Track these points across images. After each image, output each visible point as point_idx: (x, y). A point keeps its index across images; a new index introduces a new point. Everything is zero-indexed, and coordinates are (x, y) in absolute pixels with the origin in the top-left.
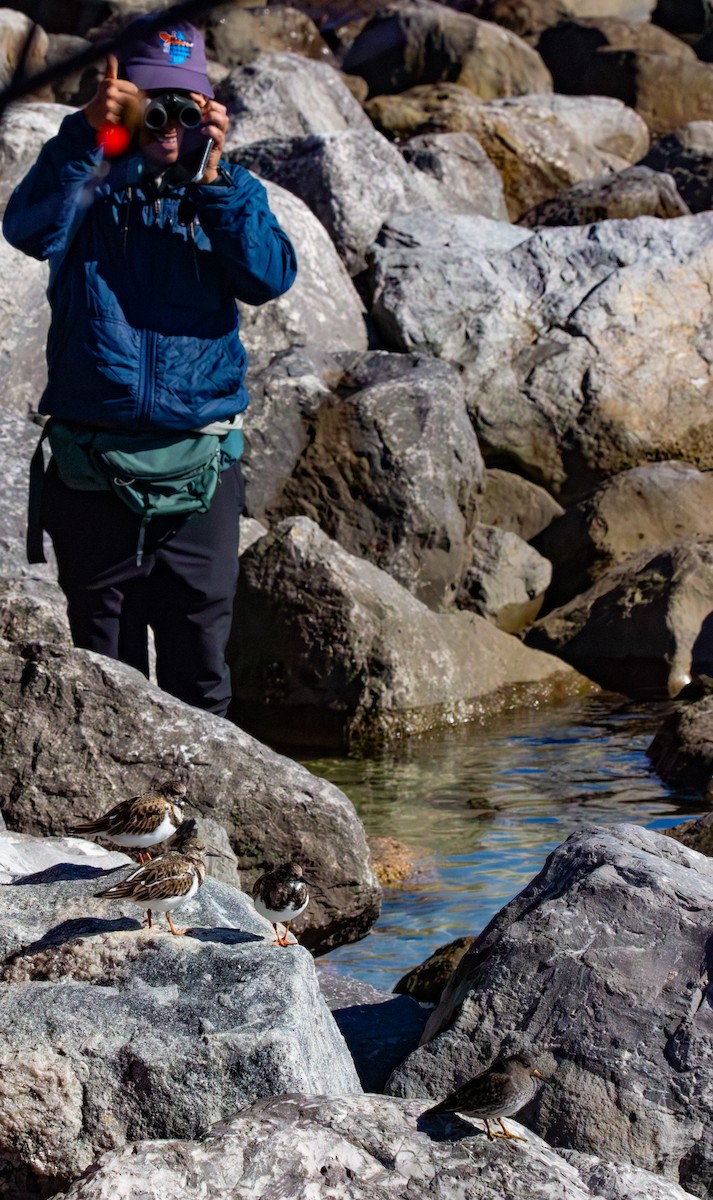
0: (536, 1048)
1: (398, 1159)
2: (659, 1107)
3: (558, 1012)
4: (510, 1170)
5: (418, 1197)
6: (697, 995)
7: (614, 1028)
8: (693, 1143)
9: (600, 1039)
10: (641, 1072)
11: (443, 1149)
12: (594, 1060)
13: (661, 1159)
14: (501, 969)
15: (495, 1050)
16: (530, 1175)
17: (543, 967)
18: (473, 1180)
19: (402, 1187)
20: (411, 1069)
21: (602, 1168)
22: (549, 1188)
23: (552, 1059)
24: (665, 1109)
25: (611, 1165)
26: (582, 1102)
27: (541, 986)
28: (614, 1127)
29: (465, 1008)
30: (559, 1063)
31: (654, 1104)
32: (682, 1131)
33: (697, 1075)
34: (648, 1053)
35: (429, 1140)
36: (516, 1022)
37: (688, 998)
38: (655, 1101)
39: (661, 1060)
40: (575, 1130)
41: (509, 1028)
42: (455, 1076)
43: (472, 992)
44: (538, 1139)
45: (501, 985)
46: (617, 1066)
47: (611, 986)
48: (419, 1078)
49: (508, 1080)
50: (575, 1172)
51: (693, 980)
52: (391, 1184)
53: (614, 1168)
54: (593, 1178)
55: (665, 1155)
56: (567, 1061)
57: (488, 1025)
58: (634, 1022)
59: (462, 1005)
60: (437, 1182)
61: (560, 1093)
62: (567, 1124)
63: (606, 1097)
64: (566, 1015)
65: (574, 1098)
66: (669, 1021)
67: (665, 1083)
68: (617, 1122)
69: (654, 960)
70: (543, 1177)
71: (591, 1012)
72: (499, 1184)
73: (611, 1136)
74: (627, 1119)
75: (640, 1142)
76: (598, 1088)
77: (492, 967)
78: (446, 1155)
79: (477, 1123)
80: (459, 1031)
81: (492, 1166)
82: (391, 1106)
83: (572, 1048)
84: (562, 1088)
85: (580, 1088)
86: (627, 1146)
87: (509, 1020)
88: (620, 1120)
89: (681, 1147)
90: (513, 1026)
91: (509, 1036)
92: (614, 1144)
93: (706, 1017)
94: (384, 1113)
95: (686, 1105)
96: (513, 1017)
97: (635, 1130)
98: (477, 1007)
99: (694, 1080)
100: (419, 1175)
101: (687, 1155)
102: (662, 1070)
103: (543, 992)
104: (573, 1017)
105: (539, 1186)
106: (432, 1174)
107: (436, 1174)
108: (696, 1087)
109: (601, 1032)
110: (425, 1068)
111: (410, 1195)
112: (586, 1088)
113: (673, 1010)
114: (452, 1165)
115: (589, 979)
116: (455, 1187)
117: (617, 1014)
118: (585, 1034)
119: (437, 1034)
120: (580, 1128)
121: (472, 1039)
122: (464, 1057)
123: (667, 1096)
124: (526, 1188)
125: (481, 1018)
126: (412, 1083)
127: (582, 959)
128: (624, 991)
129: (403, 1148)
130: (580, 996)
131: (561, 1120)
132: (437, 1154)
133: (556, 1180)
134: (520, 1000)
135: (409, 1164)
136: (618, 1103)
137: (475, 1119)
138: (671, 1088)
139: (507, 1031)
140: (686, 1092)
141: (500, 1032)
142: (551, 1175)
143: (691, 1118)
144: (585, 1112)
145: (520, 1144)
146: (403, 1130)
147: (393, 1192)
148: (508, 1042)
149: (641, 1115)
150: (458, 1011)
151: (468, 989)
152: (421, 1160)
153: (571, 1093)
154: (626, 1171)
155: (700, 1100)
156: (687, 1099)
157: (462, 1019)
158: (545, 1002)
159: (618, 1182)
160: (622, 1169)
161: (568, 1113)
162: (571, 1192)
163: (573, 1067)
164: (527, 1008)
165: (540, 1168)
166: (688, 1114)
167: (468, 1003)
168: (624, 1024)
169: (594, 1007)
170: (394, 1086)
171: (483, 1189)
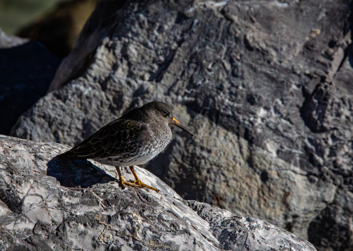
0: (170, 101)
1: (26, 202)
2: (292, 167)
3: (193, 65)
4: (140, 220)
5: (43, 242)
6: (339, 54)
7: (251, 84)
8: (323, 206)
9: (236, 95)
10: (276, 131)
11: (72, 195)
12: (228, 116)
13: (290, 220)
14: (138, 18)
15: (127, 100)
16: (160, 226)
17: (181, 18)
18: (101, 228)
19: (28, 231)
20: (39, 116)
21: (235, 221)
22: (179, 240)
23: (185, 112)
24: (298, 169)
25: (243, 220)
26: (213, 158)
27: (179, 38)
28: (244, 186)
29: (99, 56)
30: (192, 117)
31: (287, 164)
32: (313, 192)
33: (333, 137)
34: (284, 112)
35: (58, 185)
36: (150, 72)
37: (330, 57)
38: (288, 161)
39: (297, 119)
40: (204, 186)
41: (142, 78)
42: (84, 124)
43: (106, 40)
44: (170, 190)
45: (137, 35)
46: (252, 123)
47: (251, 41)
48: (46, 125)
49: (144, 128)
50: (206, 225)
51: (336, 39)
52: (16, 228)
53: (247, 224)
54: (225, 231)
55: (295, 216)
56: (200, 116)
57: (121, 74)
58: (272, 79)
59: (95, 52)
60: (64, 228)
61: (191, 148)
62: (196, 180)
63: (238, 154)
64: (202, 69)
65: (205, 154)
66: (308, 80)
67: (300, 143)
68: (248, 180)
69: (297, 16)
70: (174, 229)
71: (228, 66)
72: (128, 233)
73: (240, 194)
74: (258, 177)
75: (270, 202)
76: (230, 145)
77: (128, 16)
78: (75, 201)
79: (109, 170)
80: (91, 79)
81: (122, 214)
82: (21, 148)
83: (206, 103)
84: (194, 143)
85: (212, 143)
86: (256, 206)
87: (144, 71)
88: (251, 178)
89: (312, 209)
90: (147, 76)
91: (141, 87)
92: (244, 202)
93: (347, 77)
94: (14, 155)
95: (319, 166)
96: (147, 68)
97: (266, 190)
98: (111, 56)
99: (330, 142)
100: (46, 220)
101: (318, 218)
102: (298, 129)
103: (179, 43)
104: (210, 70)
105: (169, 238)
106: (59, 219)
107: (64, 220)
108: (331, 148)
109: (237, 87)
110: (53, 115)
111: (35, 240)
112: (218, 144)
113: (313, 69)
114: (80, 212)
115: (228, 32)
116: (83, 234)
117: (255, 70)
118: (220, 88)
119: (68, 81)
120: (209, 185)
121: (104, 87)
122: (94, 106)
123: (301, 156)
124: (156, 239)
125: (115, 67)
126: (39, 129)
127: (223, 12)
128: (264, 46)
129: (31, 192)
130: (218, 50)
131: (190, 175)
132: (66, 200)
133: (186, 231)
134: (156, 51)
135: (37, 208)
136: (250, 161)
137: (107, 167)
138: (306, 148)
139: (140, 82)
140: (321, 153)
141: (133, 82)
142: (181, 227)
143: (324, 180)
144: (215, 168)
145: (152, 194)
146: (33, 174)
147: (18, 236)
148: (140, 92)
149: (273, 174)
150: (91, 59)
151: (102, 37)
152: (49, 204)
153: (202, 149)
154: (258, 226)
155: (335, 162)
156: (321, 161)
157: (95, 66)
158: (181, 54)
159: (250, 238)
160: (255, 224)
161: (199, 169)
162: (201, 245)
163: (206, 122)
164: (162, 58)
165: (171, 219)
166: (321, 176)
167: (101, 51)
168: (262, 80)
169: (231, 61)
170: (20, 131)
171: (111, 237)
